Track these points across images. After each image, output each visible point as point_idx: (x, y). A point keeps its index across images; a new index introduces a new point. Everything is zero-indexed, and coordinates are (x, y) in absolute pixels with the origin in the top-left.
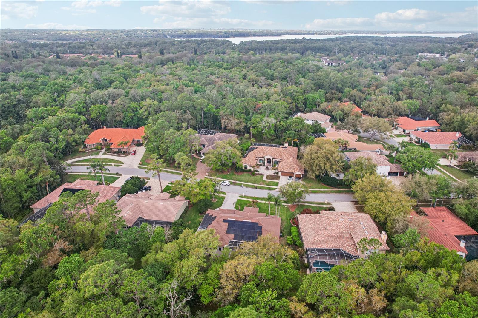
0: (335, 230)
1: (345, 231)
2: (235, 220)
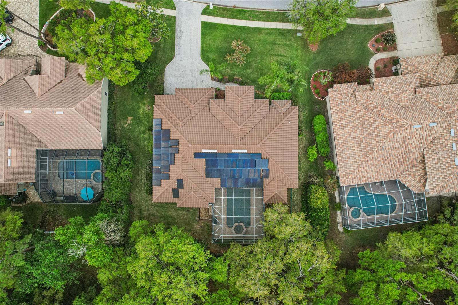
0: (397, 148)
1: (415, 148)
2: (216, 151)
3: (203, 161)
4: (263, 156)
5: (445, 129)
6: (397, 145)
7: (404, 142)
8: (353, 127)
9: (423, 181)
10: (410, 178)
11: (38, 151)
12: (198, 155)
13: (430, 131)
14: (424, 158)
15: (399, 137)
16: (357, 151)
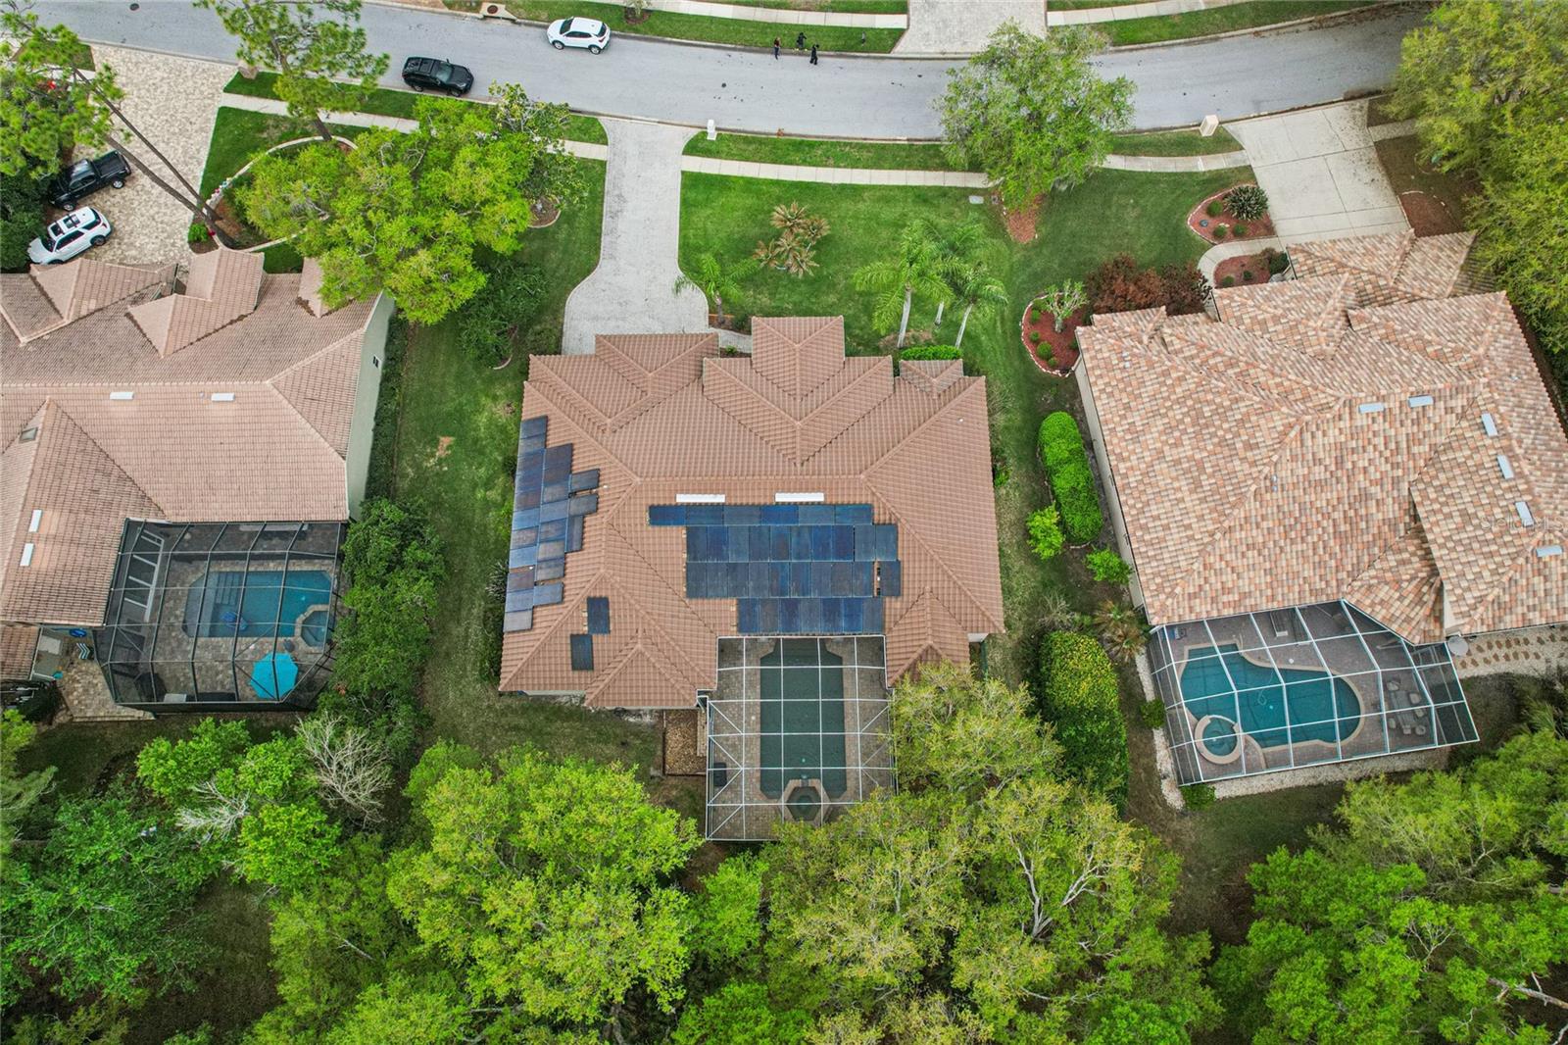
0: (1320, 485)
1: (1380, 482)
2: (720, 499)
3: (678, 534)
4: (880, 516)
5: (1462, 417)
6: (1318, 472)
7: (1339, 462)
8: (1169, 429)
9: (1430, 598)
10: (1383, 592)
11: (130, 525)
12: (661, 515)
13: (1416, 422)
14: (1416, 518)
15: (1322, 443)
16: (1190, 501)
